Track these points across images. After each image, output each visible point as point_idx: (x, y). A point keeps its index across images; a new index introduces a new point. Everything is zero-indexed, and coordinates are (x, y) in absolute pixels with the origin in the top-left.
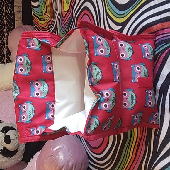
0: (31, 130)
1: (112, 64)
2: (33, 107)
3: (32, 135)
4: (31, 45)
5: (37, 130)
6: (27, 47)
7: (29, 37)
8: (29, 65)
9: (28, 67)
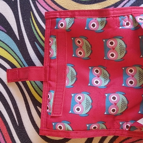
4: (125, 25)
6: (120, 27)
7: (122, 15)
8: (123, 49)
9: (121, 51)
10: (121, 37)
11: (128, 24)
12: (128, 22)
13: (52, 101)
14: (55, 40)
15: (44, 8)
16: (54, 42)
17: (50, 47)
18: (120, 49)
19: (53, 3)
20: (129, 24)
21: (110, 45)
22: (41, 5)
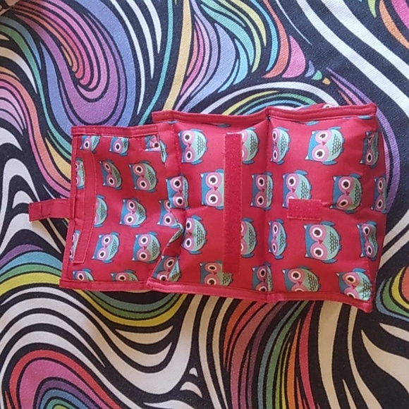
1: (253, 176)
7: (149, 134)
12: (156, 142)
13: (76, 244)
14: (82, 163)
16: (81, 166)
17: (77, 173)
20: (158, 145)
21: (138, 172)
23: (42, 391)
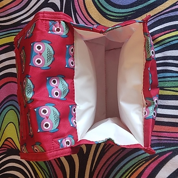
0: (60, 141)
2: (57, 111)
3: (61, 148)
4: (55, 30)
5: (67, 141)
6: (49, 31)
7: (53, 19)
8: (51, 56)
9: (48, 57)
10: (50, 43)
11: (58, 30)
12: (58, 27)
15: (81, 19)
18: (48, 55)
19: (88, 17)
20: (60, 30)
21: (37, 49)
22: (79, 16)
23: (9, 99)
